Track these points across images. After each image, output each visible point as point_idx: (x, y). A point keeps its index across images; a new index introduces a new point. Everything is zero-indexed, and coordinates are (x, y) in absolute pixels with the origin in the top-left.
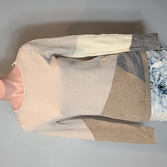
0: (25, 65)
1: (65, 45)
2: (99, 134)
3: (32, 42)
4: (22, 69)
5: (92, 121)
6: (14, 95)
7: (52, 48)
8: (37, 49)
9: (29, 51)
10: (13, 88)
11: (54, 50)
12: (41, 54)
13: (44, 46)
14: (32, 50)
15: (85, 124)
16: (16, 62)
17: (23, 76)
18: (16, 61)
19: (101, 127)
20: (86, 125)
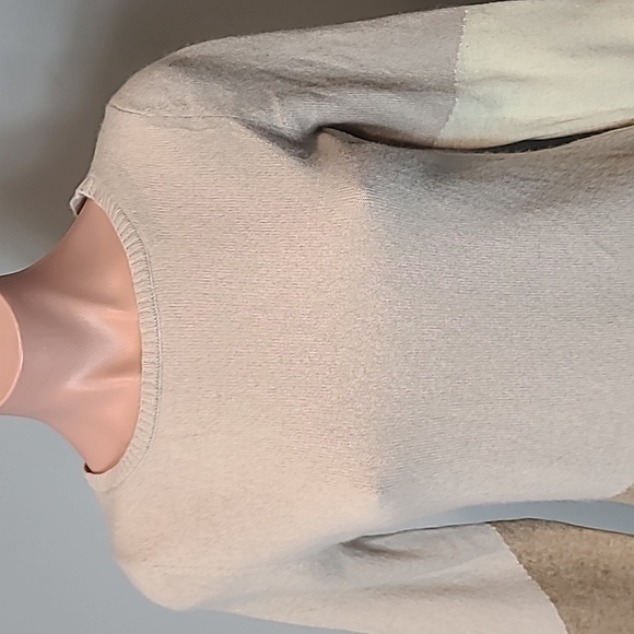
0: (147, 191)
1: (388, 72)
2: (597, 616)
3: (189, 55)
4: (133, 220)
5: (551, 532)
6: (75, 384)
7: (313, 90)
8: (221, 92)
9: (172, 107)
10: (76, 337)
11: (323, 97)
12: (243, 120)
13: (261, 80)
14: (189, 99)
15: (514, 551)
16: (90, 184)
17: (134, 261)
18: (91, 174)
19: (606, 572)
20: (519, 557)
